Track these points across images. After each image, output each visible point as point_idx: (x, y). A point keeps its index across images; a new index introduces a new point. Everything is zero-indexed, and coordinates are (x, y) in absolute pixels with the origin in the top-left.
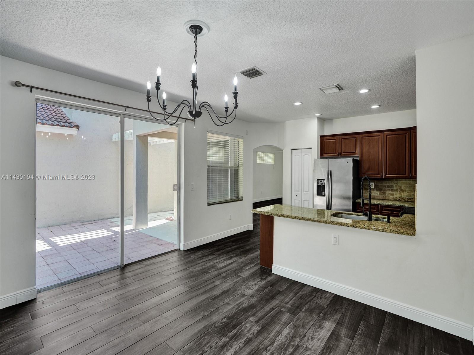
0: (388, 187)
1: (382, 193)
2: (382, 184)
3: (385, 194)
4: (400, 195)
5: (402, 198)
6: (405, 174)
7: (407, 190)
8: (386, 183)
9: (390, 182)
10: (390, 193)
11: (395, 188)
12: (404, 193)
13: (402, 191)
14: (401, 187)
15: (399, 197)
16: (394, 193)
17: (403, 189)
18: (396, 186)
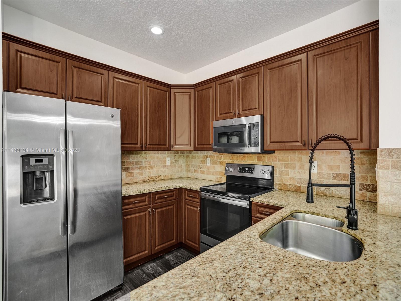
0: (136, 164)
1: (129, 174)
2: (129, 159)
3: (132, 175)
4: (149, 173)
5: (151, 178)
6: (166, 145)
7: (156, 165)
8: (134, 158)
9: (139, 156)
10: (138, 173)
11: (144, 165)
12: (153, 170)
13: (151, 168)
14: (150, 163)
15: (148, 177)
16: (143, 171)
17: (152, 165)
18: (145, 162)
